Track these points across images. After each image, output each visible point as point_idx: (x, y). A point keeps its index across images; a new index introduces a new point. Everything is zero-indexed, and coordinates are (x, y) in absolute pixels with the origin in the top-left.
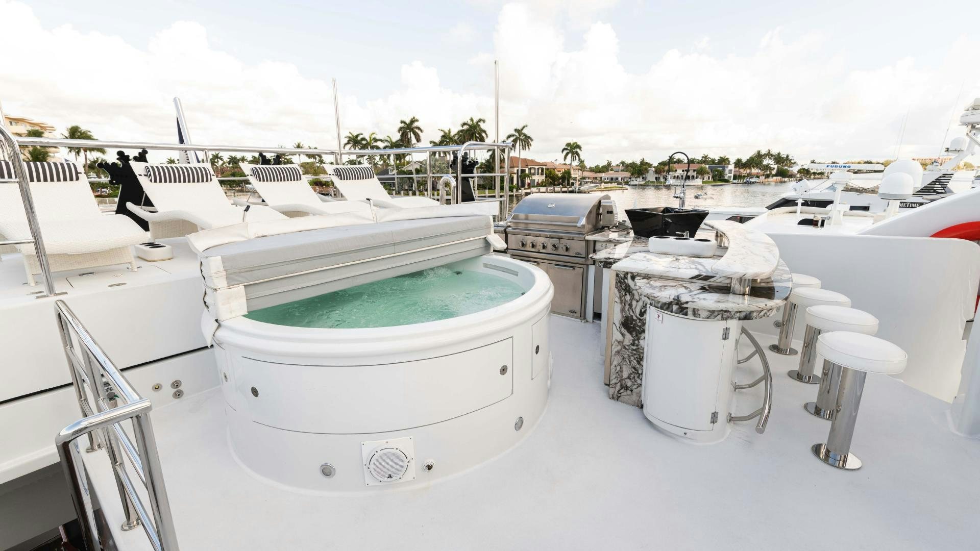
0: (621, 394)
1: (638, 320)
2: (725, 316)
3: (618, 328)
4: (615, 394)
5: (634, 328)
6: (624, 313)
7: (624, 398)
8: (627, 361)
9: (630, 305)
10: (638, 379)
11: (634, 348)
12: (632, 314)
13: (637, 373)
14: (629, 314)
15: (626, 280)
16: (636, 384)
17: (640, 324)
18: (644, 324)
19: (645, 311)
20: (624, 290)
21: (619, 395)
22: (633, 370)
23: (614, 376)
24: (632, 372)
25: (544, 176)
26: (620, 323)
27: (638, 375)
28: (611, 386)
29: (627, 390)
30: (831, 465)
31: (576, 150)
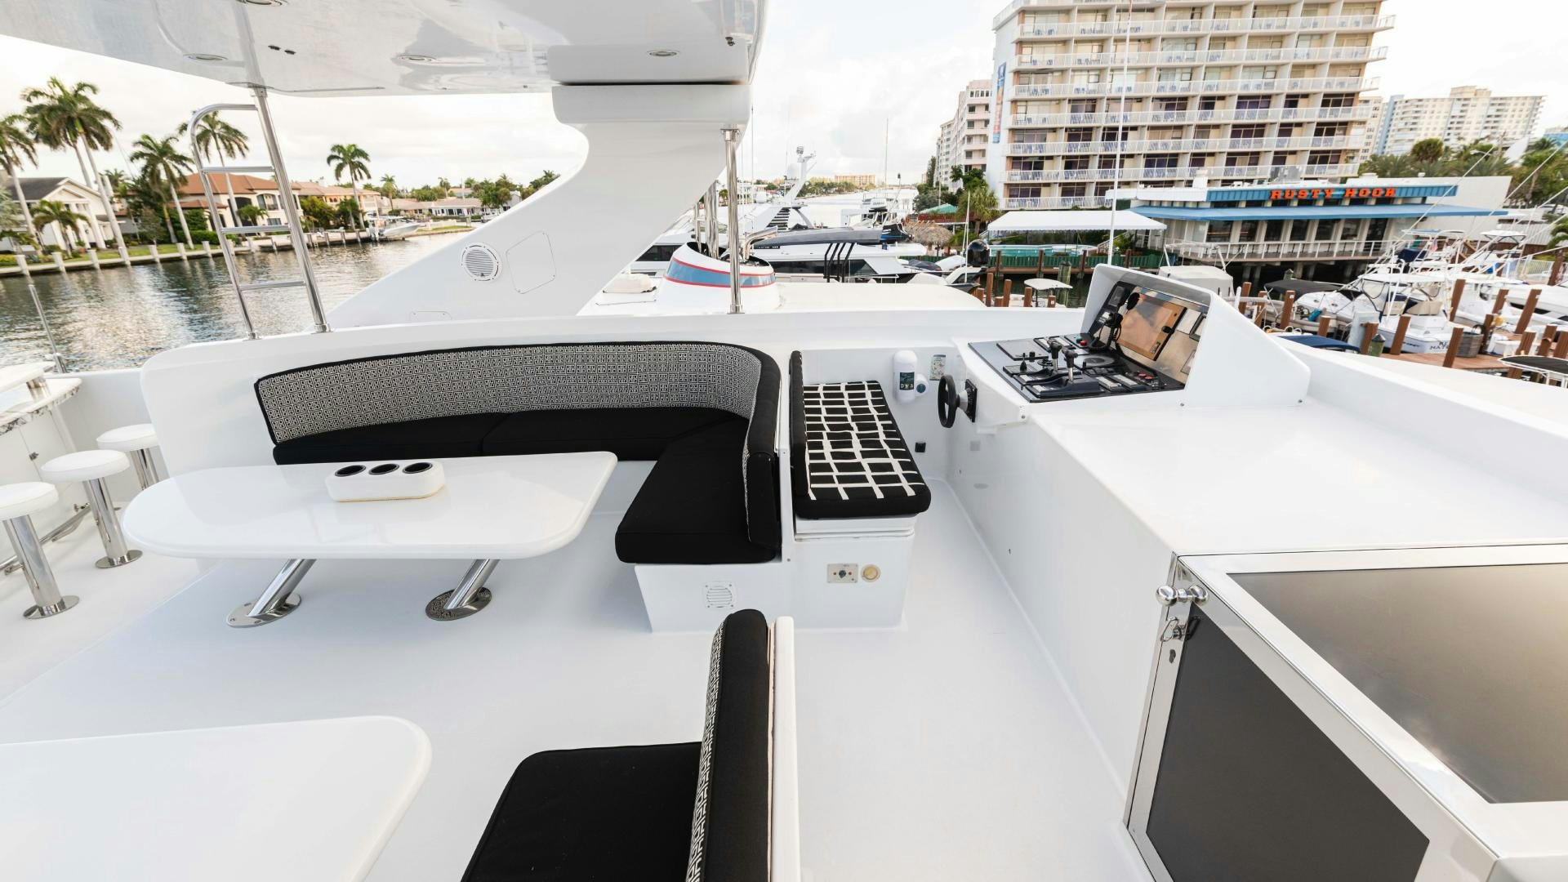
25: (300, 210)
31: (356, 159)
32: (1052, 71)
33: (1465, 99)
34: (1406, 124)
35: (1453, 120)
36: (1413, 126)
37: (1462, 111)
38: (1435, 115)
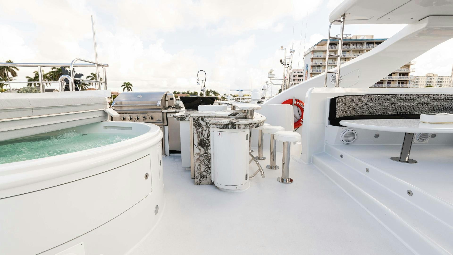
0: (201, 180)
1: (206, 140)
2: (250, 127)
3: (197, 147)
4: (198, 181)
5: (205, 145)
6: (199, 138)
7: (203, 182)
8: (203, 162)
9: (202, 133)
10: (209, 170)
11: (206, 155)
12: (203, 138)
13: (208, 167)
14: (202, 138)
15: (199, 121)
16: (208, 173)
17: (207, 142)
18: (209, 142)
19: (210, 135)
20: (198, 126)
21: (200, 181)
22: (206, 166)
23: (197, 172)
24: (206, 168)
25: (113, 99)
26: (198, 143)
27: (209, 168)
28: (195, 178)
29: (204, 177)
30: (285, 183)
31: (129, 86)
32: (322, 66)
33: (431, 77)
34: (414, 83)
35: (428, 82)
36: (417, 84)
37: (430, 80)
38: (423, 81)
